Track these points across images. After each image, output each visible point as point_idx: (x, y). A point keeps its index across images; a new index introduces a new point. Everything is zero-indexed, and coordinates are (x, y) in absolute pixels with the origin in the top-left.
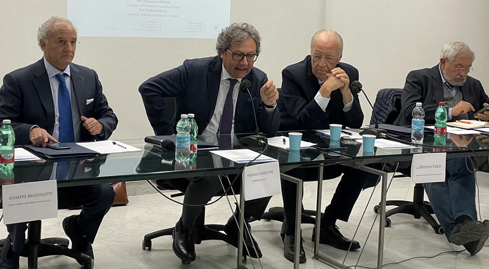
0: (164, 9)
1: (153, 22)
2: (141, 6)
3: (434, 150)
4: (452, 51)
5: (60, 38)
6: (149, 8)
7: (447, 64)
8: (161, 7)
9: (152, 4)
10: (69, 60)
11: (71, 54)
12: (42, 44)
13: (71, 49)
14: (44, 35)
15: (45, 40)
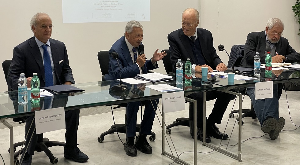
0: (114, 5)
1: (109, 13)
2: (102, 4)
3: (265, 80)
4: (271, 23)
5: (43, 25)
6: (106, 5)
7: (269, 30)
8: (113, 4)
9: (108, 3)
10: (48, 37)
11: (50, 33)
12: (33, 28)
13: (49, 30)
14: (34, 23)
15: (34, 26)
